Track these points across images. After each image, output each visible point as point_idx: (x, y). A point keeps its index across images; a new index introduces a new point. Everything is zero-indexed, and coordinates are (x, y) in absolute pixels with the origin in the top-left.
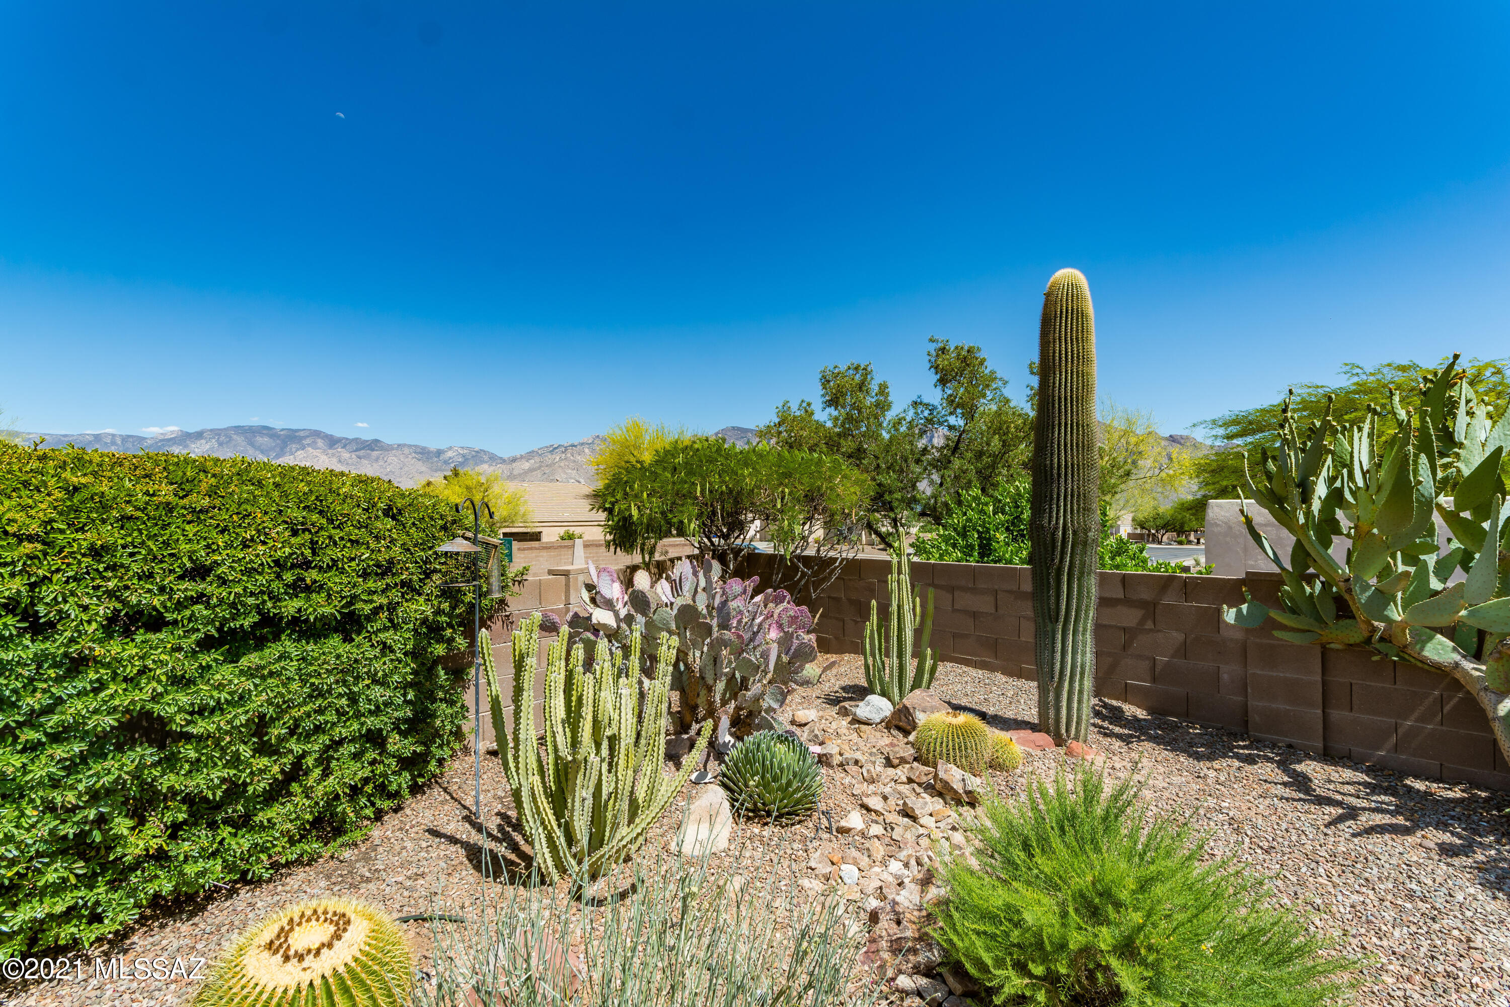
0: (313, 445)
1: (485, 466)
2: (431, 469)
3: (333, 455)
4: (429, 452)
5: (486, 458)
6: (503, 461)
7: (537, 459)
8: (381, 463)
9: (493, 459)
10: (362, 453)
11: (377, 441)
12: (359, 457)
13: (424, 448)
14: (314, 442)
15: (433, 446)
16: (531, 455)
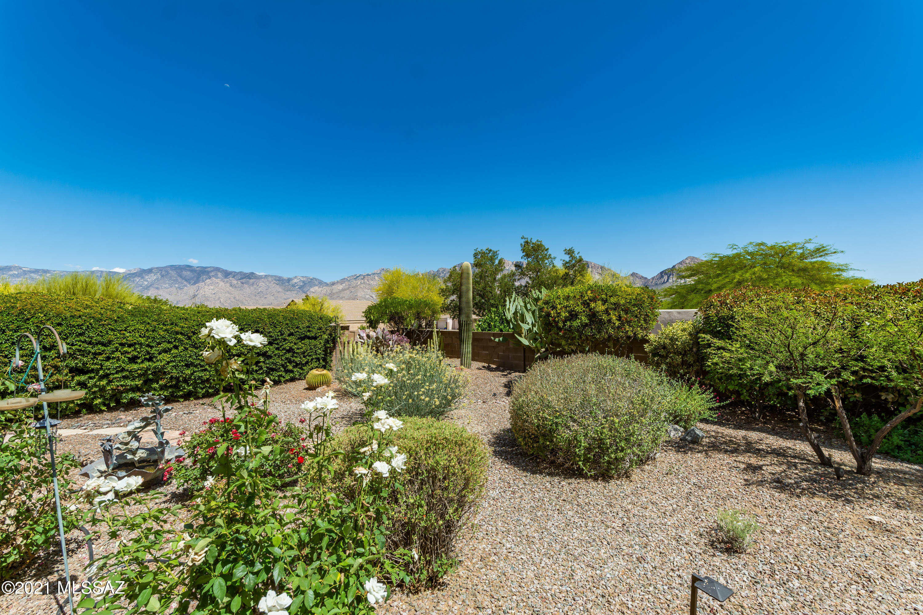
0: (216, 276)
1: (316, 288)
2: (284, 289)
3: (227, 282)
4: (283, 280)
5: (317, 283)
6: (327, 285)
7: (347, 283)
8: (255, 286)
9: (321, 283)
10: (244, 280)
11: (252, 273)
12: (242, 283)
13: (280, 277)
14: (217, 275)
15: (285, 276)
16: (343, 281)
